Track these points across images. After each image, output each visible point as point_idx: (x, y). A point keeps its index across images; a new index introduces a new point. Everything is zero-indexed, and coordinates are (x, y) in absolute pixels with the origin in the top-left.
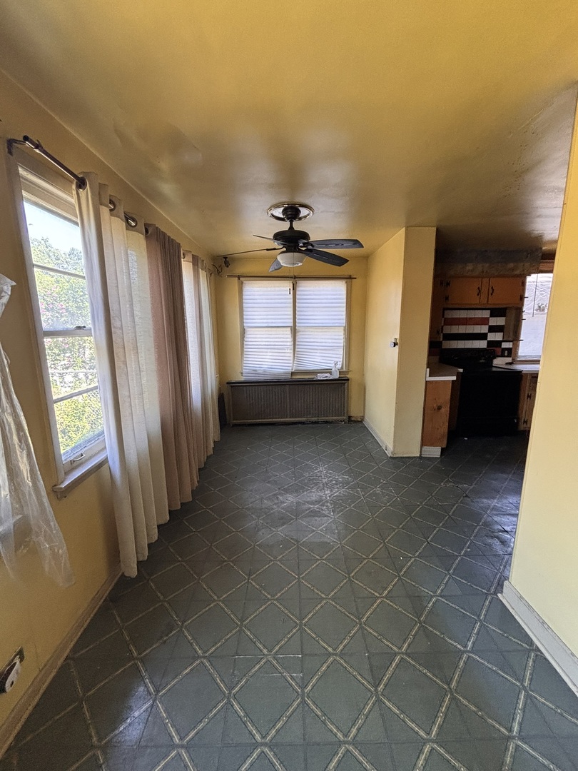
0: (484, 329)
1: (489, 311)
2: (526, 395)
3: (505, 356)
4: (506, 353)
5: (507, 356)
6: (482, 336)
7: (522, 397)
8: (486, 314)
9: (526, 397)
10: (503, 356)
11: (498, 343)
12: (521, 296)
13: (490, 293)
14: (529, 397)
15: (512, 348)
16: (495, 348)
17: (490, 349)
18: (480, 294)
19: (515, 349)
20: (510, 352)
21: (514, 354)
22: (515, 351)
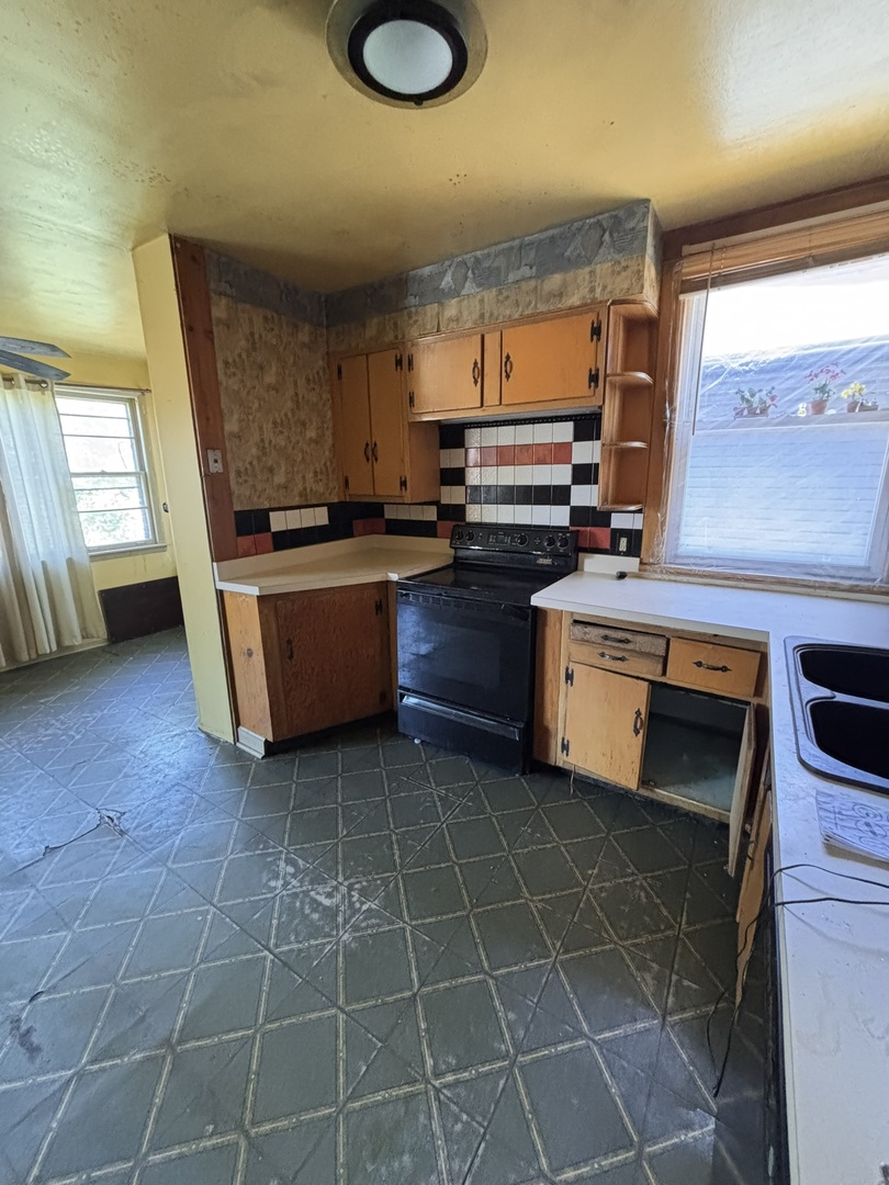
0: (560, 475)
1: (570, 425)
2: (563, 670)
3: (619, 554)
4: (623, 544)
5: (626, 554)
6: (558, 495)
8: (566, 433)
9: (563, 677)
10: (614, 551)
11: (598, 517)
12: (593, 373)
13: (504, 374)
14: (569, 677)
15: (641, 531)
16: (593, 529)
17: (578, 531)
18: (479, 380)
19: (652, 535)
20: (634, 542)
21: (647, 550)
22: (651, 540)
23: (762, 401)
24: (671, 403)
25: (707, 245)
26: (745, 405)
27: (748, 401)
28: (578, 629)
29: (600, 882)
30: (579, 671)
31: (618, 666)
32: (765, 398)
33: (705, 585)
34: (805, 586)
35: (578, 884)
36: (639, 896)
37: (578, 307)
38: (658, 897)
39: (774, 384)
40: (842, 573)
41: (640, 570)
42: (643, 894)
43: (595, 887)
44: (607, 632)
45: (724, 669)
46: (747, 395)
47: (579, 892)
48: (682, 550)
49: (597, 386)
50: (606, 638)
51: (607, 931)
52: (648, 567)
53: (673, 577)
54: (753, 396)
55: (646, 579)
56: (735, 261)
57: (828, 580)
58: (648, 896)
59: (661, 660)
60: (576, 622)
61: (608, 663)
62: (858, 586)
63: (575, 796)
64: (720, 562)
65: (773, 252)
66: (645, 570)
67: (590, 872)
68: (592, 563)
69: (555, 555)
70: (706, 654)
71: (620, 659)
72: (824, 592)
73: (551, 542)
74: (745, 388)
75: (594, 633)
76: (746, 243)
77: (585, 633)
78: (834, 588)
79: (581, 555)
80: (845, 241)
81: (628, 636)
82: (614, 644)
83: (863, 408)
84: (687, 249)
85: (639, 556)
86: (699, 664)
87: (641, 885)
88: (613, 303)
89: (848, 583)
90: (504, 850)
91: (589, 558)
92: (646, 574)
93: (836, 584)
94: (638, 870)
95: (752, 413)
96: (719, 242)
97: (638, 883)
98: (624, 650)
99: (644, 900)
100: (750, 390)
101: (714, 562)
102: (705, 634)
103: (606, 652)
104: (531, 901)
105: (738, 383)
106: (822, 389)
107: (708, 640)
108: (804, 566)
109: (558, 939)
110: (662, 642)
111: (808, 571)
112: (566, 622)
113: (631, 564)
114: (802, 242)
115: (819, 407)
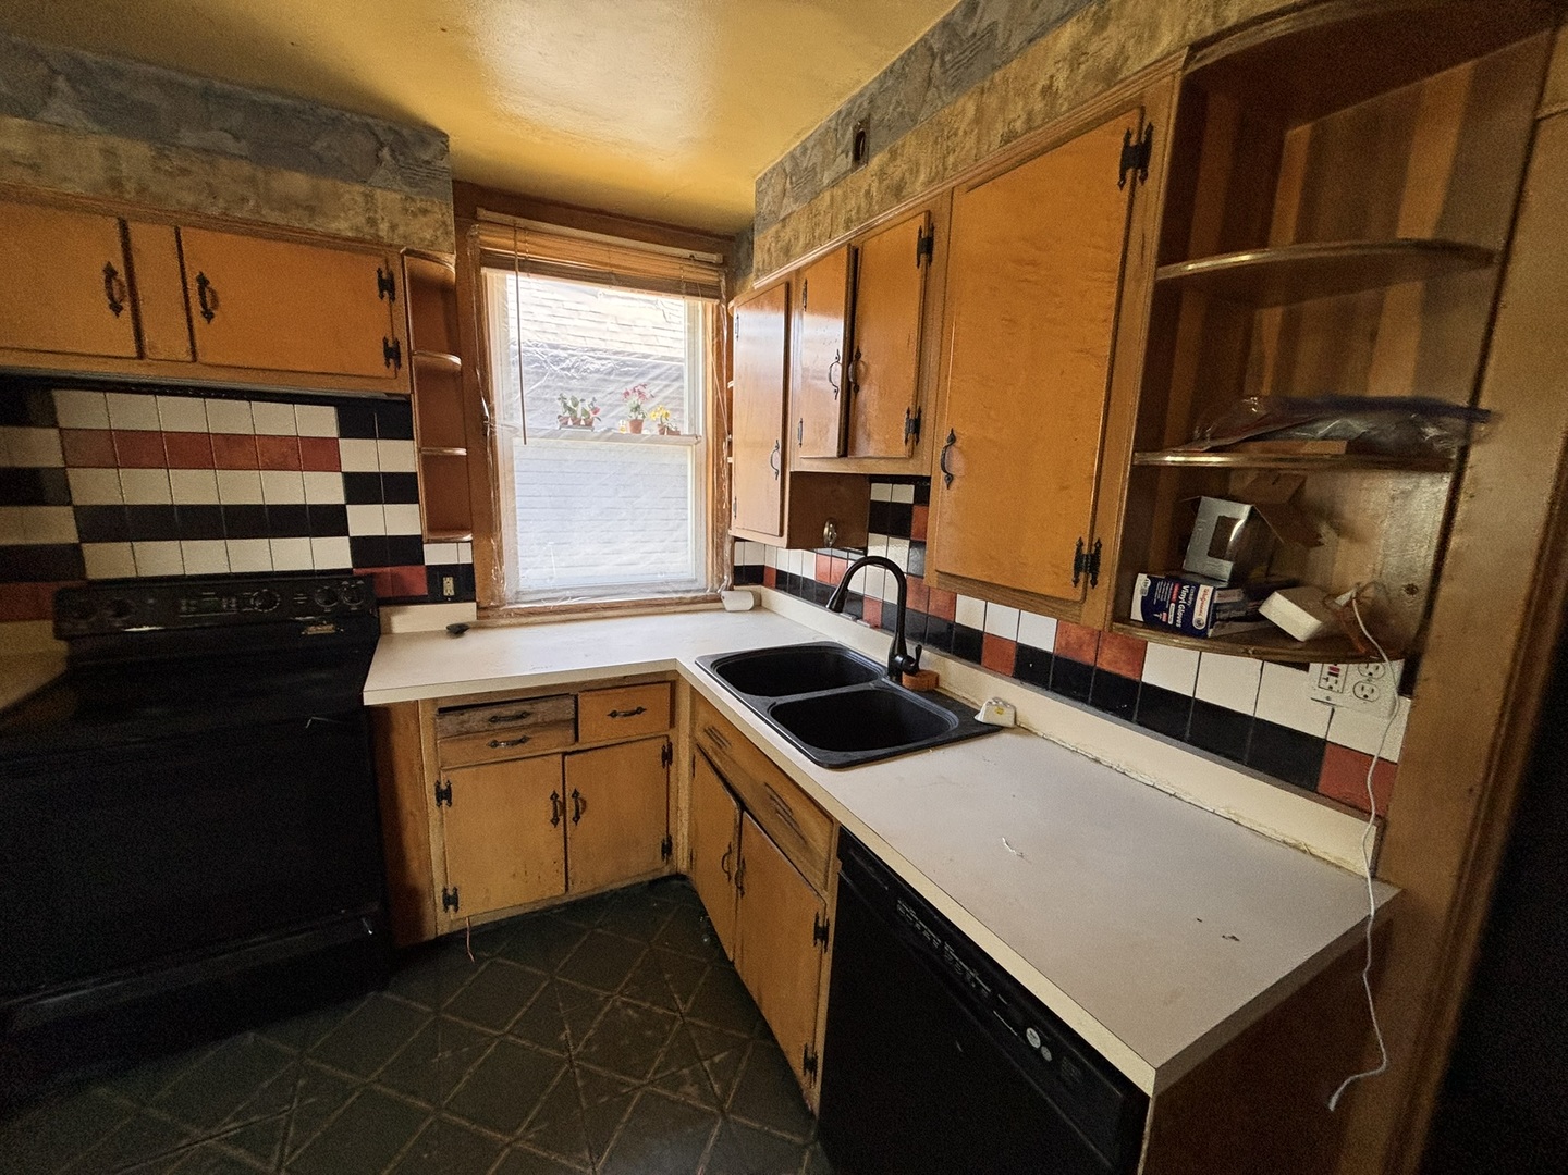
0: (325, 489)
1: (330, 413)
2: (430, 787)
3: (443, 600)
4: (449, 586)
5: (455, 599)
6: (327, 521)
7: (408, 803)
8: (322, 422)
9: (432, 798)
10: (436, 597)
11: (408, 549)
12: (390, 344)
13: (196, 308)
14: (444, 795)
15: (471, 565)
16: (395, 569)
17: (372, 575)
18: (127, 305)
19: (488, 568)
20: (465, 581)
21: (483, 589)
22: (487, 575)
23: (585, 412)
24: (488, 402)
25: (508, 219)
26: (567, 414)
27: (570, 409)
28: (450, 723)
29: (581, 1039)
30: (460, 782)
31: (520, 750)
32: (588, 409)
33: (565, 622)
34: (658, 605)
35: (560, 1063)
36: (628, 1016)
37: (348, 239)
38: (644, 1001)
39: (597, 396)
40: (683, 587)
41: (478, 618)
42: (630, 1012)
43: (580, 1048)
44: (496, 711)
45: (640, 711)
46: (570, 404)
47: (567, 1072)
48: (523, 586)
49: (399, 365)
50: (495, 719)
51: (624, 1084)
52: (490, 613)
53: (523, 620)
54: (576, 405)
55: (492, 628)
56: (537, 249)
57: (675, 596)
58: (637, 1008)
59: (572, 725)
60: (443, 711)
61: (504, 751)
62: (696, 597)
63: (480, 960)
64: (575, 593)
65: (579, 255)
66: (488, 617)
67: (563, 1037)
68: (404, 621)
69: (339, 617)
70: (617, 701)
71: (521, 741)
72: (672, 608)
73: (331, 597)
74: (567, 395)
75: (477, 719)
76: (550, 234)
77: (462, 723)
78: (680, 602)
79: (384, 610)
80: (636, 270)
81: (526, 707)
82: (506, 725)
83: (670, 432)
84: (483, 213)
85: (474, 600)
86: (614, 714)
87: (623, 1003)
88: (408, 252)
89: (689, 596)
90: (426, 1114)
91: (399, 612)
92: (487, 622)
93: (680, 598)
94: (607, 990)
95: (577, 423)
96: (521, 221)
97: (618, 1004)
98: (523, 728)
99: (636, 1016)
100: (573, 399)
101: (568, 593)
102: (615, 679)
103: (499, 739)
104: (517, 1140)
105: (561, 388)
106: (637, 408)
107: (617, 684)
108: (654, 584)
109: (579, 1151)
110: (570, 702)
111: (657, 589)
112: (426, 716)
113: (466, 612)
114: (601, 255)
115: (637, 426)
